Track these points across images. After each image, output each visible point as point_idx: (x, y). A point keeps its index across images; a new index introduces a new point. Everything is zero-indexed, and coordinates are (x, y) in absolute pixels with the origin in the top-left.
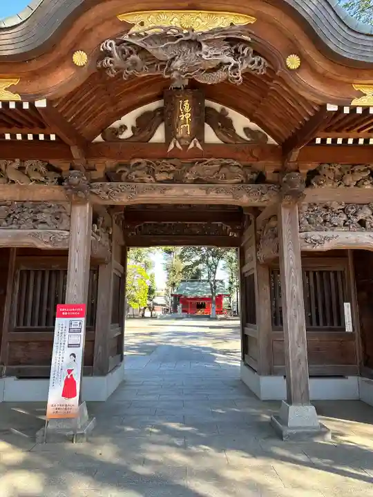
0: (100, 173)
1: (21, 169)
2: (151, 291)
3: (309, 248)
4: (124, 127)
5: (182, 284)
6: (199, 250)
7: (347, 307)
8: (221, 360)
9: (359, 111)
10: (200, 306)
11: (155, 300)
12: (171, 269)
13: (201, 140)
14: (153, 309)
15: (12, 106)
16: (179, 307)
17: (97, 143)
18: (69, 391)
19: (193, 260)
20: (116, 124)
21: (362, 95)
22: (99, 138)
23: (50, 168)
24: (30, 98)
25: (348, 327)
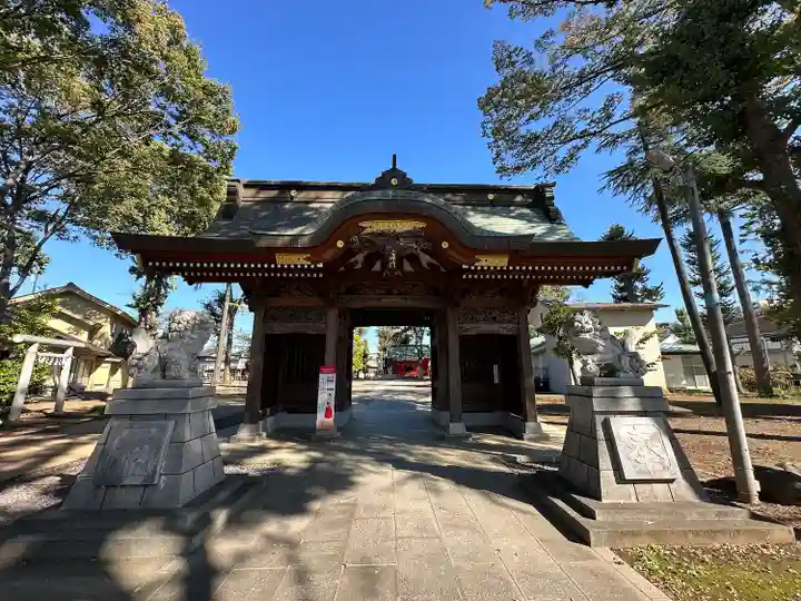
0: (343, 289)
1: (298, 289)
2: (365, 356)
3: (463, 333)
4: (356, 263)
5: (392, 349)
7: (496, 368)
8: (420, 408)
9: (479, 268)
11: (368, 364)
13: (402, 271)
14: (367, 372)
15: (306, 267)
16: (390, 369)
18: (328, 414)
20: (352, 261)
21: (479, 261)
22: (342, 269)
24: (315, 263)
25: (496, 381)
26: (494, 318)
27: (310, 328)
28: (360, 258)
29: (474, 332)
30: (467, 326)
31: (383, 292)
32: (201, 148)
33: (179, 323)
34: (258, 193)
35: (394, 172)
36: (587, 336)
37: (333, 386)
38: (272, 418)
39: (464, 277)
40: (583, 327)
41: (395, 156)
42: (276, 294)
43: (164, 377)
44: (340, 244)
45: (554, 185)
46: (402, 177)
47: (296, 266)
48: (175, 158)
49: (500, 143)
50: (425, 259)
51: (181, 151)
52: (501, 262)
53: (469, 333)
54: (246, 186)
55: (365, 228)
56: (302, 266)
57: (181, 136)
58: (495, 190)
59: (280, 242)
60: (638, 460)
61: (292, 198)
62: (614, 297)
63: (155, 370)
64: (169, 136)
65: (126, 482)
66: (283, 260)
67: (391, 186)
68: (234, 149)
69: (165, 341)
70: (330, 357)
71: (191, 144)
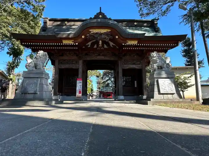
0: (84, 54)
1: (69, 53)
2: (92, 90)
3: (124, 68)
4: (88, 45)
5: (102, 88)
6: (108, 76)
9: (128, 45)
10: (109, 95)
11: (93, 93)
12: (98, 83)
13: (104, 48)
14: (93, 97)
15: (72, 44)
16: (101, 96)
17: (84, 48)
18: (80, 93)
19: (106, 79)
20: (87, 44)
21: (128, 42)
22: (84, 47)
23: (75, 53)
24: (75, 43)
25: (136, 86)
26: (134, 63)
27: (74, 66)
28: (89, 43)
29: (127, 68)
30: (125, 66)
31: (97, 54)
32: (32, 7)
33: (39, 54)
34: (54, 23)
35: (100, 13)
36: (154, 58)
37: (81, 84)
38: (61, 96)
39: (124, 48)
40: (153, 56)
41: (100, 7)
42: (62, 55)
43: (36, 69)
44: (83, 37)
45: (158, 19)
46: (103, 15)
47: (69, 44)
48: (22, 11)
49: (141, 4)
50: (111, 44)
51: (24, 8)
52: (135, 43)
53: (125, 68)
54: (50, 20)
55: (91, 32)
56: (71, 44)
57: (24, 3)
58: (137, 21)
59: (64, 36)
60: (165, 89)
61: (66, 24)
62: (185, 64)
63: (33, 67)
64: (19, 3)
65: (29, 92)
66: (65, 42)
67: (99, 18)
68: (44, 7)
69: (36, 59)
70: (80, 75)
71: (28, 6)
